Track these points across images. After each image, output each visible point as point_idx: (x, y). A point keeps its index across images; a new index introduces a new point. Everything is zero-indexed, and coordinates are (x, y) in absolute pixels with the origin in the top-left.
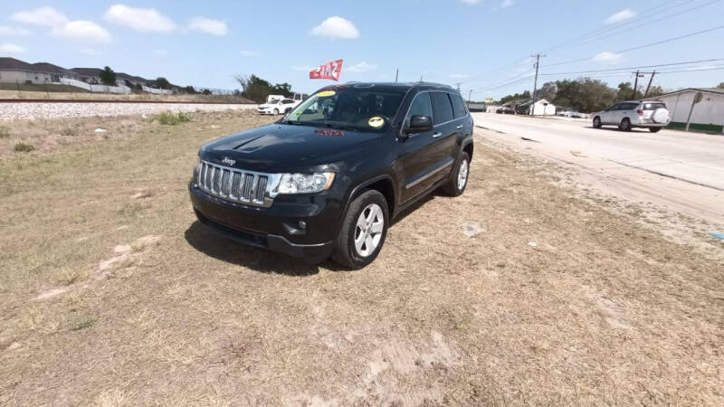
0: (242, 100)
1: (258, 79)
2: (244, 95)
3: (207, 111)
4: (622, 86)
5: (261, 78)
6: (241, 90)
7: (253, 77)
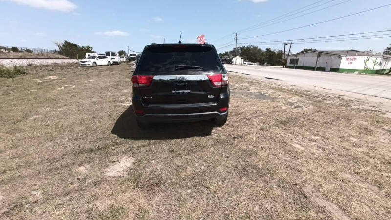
0: (60, 56)
1: (70, 43)
2: (60, 53)
3: (38, 64)
4: (267, 49)
5: (71, 43)
6: (58, 49)
7: (66, 42)
